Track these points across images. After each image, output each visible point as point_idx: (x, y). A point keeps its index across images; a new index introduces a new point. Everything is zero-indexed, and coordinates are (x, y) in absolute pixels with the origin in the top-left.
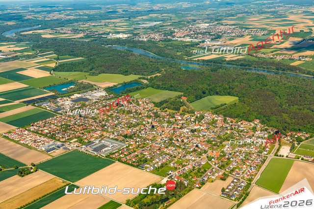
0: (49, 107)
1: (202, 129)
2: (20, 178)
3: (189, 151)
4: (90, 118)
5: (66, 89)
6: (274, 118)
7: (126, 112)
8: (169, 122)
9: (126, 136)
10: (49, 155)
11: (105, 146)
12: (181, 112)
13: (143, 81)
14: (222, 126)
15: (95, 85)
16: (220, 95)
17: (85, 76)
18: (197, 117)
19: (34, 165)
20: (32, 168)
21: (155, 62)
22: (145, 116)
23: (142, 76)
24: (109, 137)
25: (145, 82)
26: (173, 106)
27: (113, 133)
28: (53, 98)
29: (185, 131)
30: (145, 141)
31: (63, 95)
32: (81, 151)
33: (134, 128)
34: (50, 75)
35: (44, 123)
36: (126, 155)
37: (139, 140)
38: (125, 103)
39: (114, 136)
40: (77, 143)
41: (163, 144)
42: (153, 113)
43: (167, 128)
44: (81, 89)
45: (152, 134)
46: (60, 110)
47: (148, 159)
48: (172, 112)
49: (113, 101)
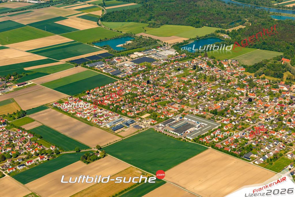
0: (104, 69)
2: (85, 165)
4: (162, 86)
5: (122, 45)
7: (208, 78)
8: (271, 94)
9: (215, 112)
10: (116, 134)
11: (190, 124)
12: (285, 80)
13: (223, 35)
15: (159, 41)
17: (143, 28)
22: (235, 85)
23: (220, 29)
24: (192, 113)
25: (226, 36)
26: (273, 72)
27: (197, 108)
28: (108, 57)
30: (243, 120)
31: (120, 54)
32: (158, 131)
33: (224, 102)
34: (98, 26)
35: (103, 91)
36: (220, 139)
37: (235, 118)
38: (204, 66)
39: (198, 111)
40: (151, 120)
41: (270, 126)
42: (247, 80)
43: (270, 102)
44: (141, 46)
45: (250, 110)
46: (119, 73)
47: (253, 146)
48: (273, 81)
49: (187, 62)
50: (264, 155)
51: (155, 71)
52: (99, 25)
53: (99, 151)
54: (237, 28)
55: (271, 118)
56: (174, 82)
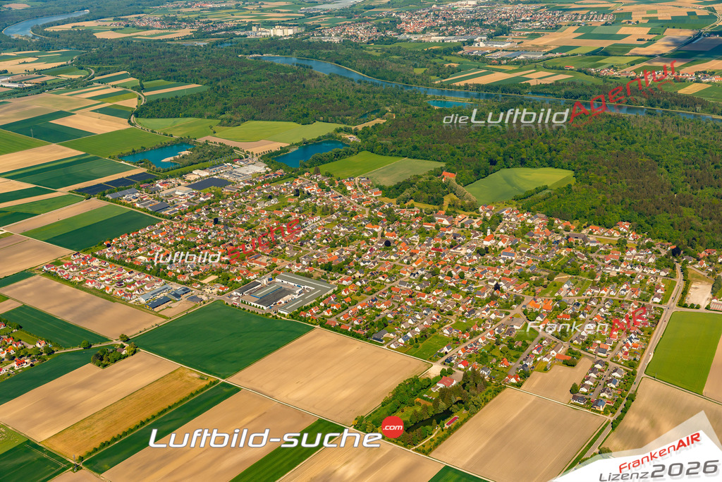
0: (139, 202)
1: (502, 248)
2: (99, 370)
3: (479, 300)
4: (240, 226)
5: (172, 158)
6: (662, 217)
7: (319, 210)
8: (422, 232)
9: (328, 268)
10: (157, 314)
11: (285, 290)
12: (446, 207)
13: (347, 136)
14: (547, 240)
15: (238, 149)
16: (530, 166)
17: (211, 127)
18: (485, 219)
19: (127, 340)
20: (123, 347)
21: (368, 93)
22: (364, 220)
23: (342, 126)
24: (290, 271)
25: (352, 138)
26: (426, 196)
27: (298, 261)
28: (146, 180)
29: (463, 252)
30: (374, 278)
31: (168, 174)
32: (230, 304)
33: (345, 248)
34: (130, 126)
35: (134, 240)
36: (336, 311)
37: (362, 275)
38: (314, 189)
39: (301, 267)
40: (218, 286)
41: (418, 285)
42: (383, 211)
43: (420, 246)
44: (207, 158)
45: (388, 260)
46: (166, 208)
47: (388, 319)
48: (426, 210)
49: (285, 184)
50: (405, 334)
51: (229, 202)
52: (131, 124)
53: (125, 344)
54: (371, 124)
55: (420, 272)
56: (261, 219)
